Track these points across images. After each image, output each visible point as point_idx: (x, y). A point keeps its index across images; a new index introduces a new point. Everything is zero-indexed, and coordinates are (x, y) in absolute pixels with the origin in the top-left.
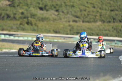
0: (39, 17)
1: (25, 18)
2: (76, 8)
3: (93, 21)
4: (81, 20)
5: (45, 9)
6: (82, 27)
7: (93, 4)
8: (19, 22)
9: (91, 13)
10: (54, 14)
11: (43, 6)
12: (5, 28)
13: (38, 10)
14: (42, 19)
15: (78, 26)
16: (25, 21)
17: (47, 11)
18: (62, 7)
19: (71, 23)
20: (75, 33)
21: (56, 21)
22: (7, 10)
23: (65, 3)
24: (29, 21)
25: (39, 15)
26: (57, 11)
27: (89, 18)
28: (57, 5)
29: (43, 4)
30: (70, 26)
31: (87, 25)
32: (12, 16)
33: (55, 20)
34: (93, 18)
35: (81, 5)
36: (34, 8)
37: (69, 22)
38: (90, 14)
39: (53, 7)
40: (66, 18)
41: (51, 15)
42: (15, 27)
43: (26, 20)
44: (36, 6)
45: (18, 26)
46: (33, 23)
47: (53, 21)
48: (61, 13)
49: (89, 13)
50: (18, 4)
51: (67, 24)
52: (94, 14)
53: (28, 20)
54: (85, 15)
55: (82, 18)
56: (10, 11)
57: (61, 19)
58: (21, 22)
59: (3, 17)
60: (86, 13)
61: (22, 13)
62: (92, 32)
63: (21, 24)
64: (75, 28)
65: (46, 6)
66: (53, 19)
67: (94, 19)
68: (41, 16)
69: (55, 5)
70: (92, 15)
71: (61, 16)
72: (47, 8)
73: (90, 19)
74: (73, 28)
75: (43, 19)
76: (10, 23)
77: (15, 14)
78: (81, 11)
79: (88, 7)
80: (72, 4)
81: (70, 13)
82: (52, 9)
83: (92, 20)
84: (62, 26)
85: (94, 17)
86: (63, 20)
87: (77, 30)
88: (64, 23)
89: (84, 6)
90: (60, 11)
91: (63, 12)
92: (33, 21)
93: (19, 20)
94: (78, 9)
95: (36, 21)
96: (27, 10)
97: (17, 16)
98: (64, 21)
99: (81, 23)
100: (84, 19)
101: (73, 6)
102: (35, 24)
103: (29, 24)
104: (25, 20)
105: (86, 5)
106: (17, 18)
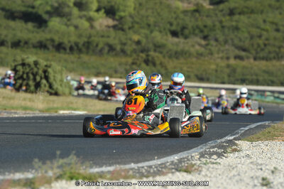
0: (170, 50)
1: (142, 52)
2: (243, 32)
3: (274, 58)
4: (251, 56)
5: (182, 34)
6: (252, 68)
7: (276, 24)
8: (130, 60)
9: (272, 42)
10: (200, 45)
11: (179, 29)
12: (102, 71)
13: (169, 35)
14: (176, 53)
15: (244, 67)
16: (142, 57)
17: (186, 37)
18: (214, 30)
19: (232, 62)
20: (237, 80)
21: (202, 58)
22: (108, 37)
23: (221, 22)
24: (150, 58)
25: (170, 46)
26: (205, 38)
27: (266, 50)
28: (205, 26)
29: (178, 24)
30: (228, 66)
31: (262, 64)
32: (118, 48)
33: (201, 55)
34: (275, 52)
35: (252, 25)
36: (160, 32)
37: (228, 58)
38: (269, 44)
39: (197, 31)
40: (223, 52)
41: (193, 46)
42: (121, 69)
43: (143, 55)
44: (165, 29)
45: (128, 67)
46: (158, 62)
47: (197, 58)
48: (213, 42)
49: (266, 42)
50: (130, 25)
51: (223, 63)
52: (277, 43)
53: (148, 56)
54: (259, 45)
55: (254, 52)
56: (115, 38)
57: (212, 54)
58: (134, 59)
59: (101, 50)
60: (261, 42)
61: (138, 43)
62: (271, 78)
63: (133, 63)
64: (239, 70)
65: (184, 28)
66: (198, 54)
67: (277, 54)
68: (175, 48)
69: (202, 27)
70: (274, 46)
71: (213, 49)
72: (186, 32)
73: (270, 52)
74: (234, 70)
75: (177, 55)
76: (113, 61)
77: (125, 44)
78: (252, 37)
79: (267, 31)
80: (234, 24)
81: (230, 42)
82: (196, 35)
83: (272, 55)
84: (213, 67)
85: (277, 50)
86: (216, 55)
87: (243, 75)
88: (219, 61)
89: (258, 27)
90: (210, 38)
91: (216, 40)
92: (156, 59)
93: (131, 56)
94: (246, 35)
95: (164, 57)
96: (147, 37)
97: (129, 49)
98: (218, 58)
99: (252, 60)
100: (257, 53)
101: (237, 28)
102: (161, 64)
103: (150, 64)
104: (141, 54)
105: (263, 26)
106: (129, 52)
